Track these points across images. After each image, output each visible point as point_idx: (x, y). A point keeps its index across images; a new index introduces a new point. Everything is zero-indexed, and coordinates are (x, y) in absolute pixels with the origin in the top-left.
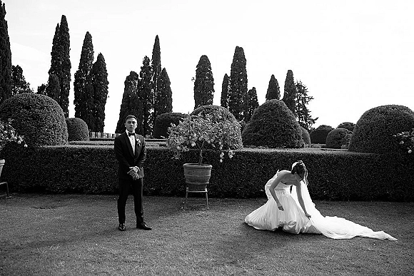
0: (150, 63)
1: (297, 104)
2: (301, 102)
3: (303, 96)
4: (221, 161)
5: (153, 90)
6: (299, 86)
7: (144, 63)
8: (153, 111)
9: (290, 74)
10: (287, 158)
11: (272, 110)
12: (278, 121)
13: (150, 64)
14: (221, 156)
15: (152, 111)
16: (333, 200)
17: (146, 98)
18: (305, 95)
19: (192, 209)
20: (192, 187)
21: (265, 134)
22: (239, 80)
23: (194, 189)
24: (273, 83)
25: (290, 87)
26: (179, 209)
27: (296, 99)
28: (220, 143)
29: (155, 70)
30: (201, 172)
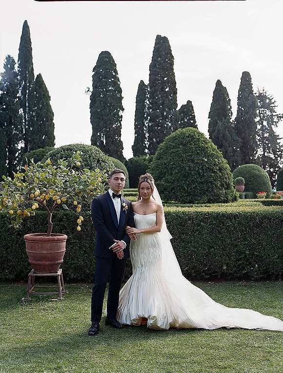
0: (16, 66)
1: (259, 127)
2: (265, 123)
3: (268, 113)
4: (79, 228)
5: (21, 111)
6: (262, 97)
7: (5, 66)
8: (23, 145)
9: (246, 78)
10: (186, 221)
11: (184, 145)
12: (193, 161)
13: (16, 68)
14: (79, 221)
15: (21, 145)
16: (257, 280)
17: (11, 124)
18: (272, 111)
19: (38, 300)
20: (38, 268)
21: (173, 183)
22: (163, 89)
23: (40, 271)
24: (220, 92)
25: (247, 99)
26: (19, 300)
27: (257, 119)
28: (75, 203)
29: (24, 78)
30: (48, 245)
